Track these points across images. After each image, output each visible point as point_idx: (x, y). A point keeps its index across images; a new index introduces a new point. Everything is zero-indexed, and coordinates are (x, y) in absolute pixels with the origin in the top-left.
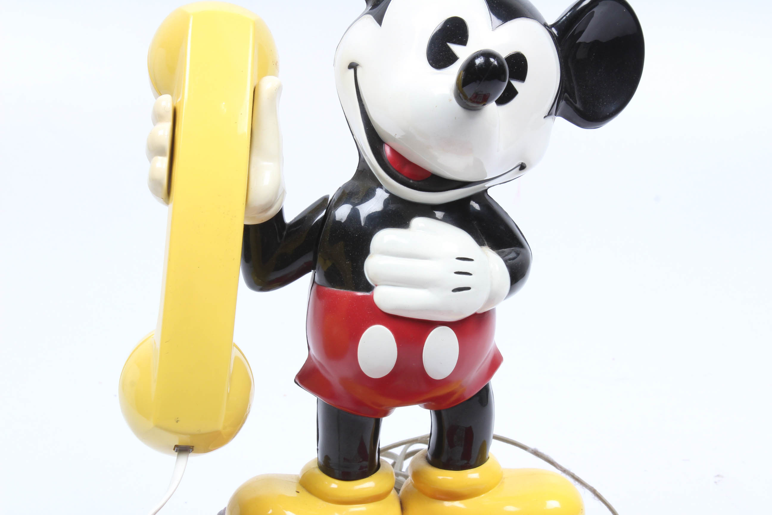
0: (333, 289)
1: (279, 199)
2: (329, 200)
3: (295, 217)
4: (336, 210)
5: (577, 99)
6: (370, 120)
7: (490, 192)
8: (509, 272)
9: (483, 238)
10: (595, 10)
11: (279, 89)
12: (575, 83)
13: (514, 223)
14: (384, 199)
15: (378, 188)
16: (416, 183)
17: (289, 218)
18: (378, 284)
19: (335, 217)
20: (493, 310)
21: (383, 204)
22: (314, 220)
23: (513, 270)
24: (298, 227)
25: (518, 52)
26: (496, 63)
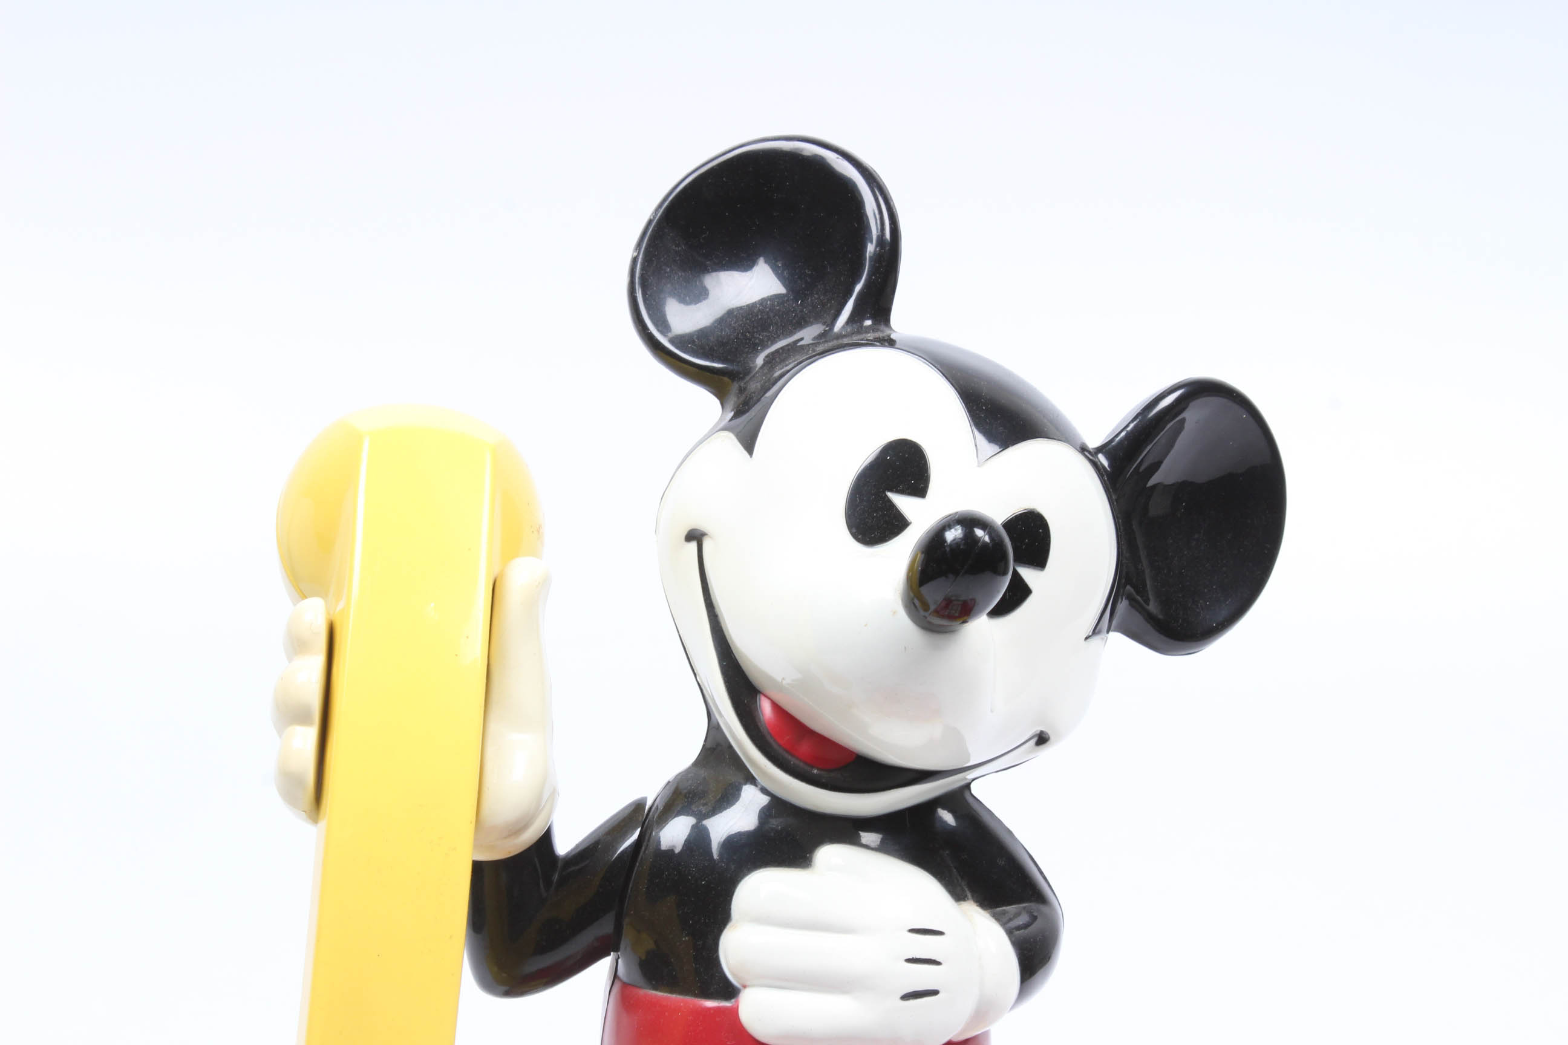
0: (654, 992)
1: (544, 806)
2: (647, 807)
3: (577, 842)
4: (661, 830)
5: (1151, 597)
6: (729, 646)
7: (975, 789)
8: (1017, 956)
9: (963, 883)
10: (1186, 415)
11: (545, 584)
12: (1145, 562)
13: (1026, 853)
14: (760, 808)
15: (745, 784)
16: (823, 773)
17: (564, 845)
18: (748, 983)
19: (659, 842)
20: (985, 1035)
21: (757, 817)
22: (617, 850)
23: (1026, 952)
24: (583, 864)
25: (1031, 509)
26: (987, 539)
